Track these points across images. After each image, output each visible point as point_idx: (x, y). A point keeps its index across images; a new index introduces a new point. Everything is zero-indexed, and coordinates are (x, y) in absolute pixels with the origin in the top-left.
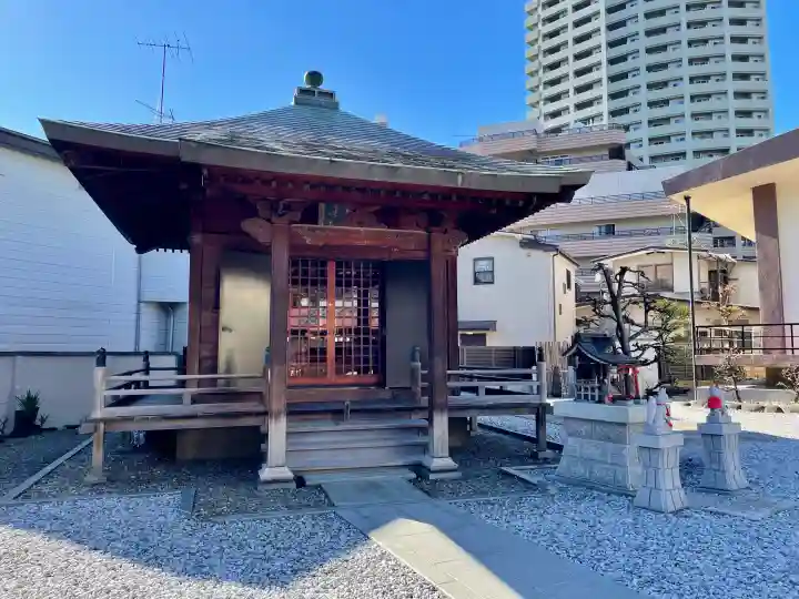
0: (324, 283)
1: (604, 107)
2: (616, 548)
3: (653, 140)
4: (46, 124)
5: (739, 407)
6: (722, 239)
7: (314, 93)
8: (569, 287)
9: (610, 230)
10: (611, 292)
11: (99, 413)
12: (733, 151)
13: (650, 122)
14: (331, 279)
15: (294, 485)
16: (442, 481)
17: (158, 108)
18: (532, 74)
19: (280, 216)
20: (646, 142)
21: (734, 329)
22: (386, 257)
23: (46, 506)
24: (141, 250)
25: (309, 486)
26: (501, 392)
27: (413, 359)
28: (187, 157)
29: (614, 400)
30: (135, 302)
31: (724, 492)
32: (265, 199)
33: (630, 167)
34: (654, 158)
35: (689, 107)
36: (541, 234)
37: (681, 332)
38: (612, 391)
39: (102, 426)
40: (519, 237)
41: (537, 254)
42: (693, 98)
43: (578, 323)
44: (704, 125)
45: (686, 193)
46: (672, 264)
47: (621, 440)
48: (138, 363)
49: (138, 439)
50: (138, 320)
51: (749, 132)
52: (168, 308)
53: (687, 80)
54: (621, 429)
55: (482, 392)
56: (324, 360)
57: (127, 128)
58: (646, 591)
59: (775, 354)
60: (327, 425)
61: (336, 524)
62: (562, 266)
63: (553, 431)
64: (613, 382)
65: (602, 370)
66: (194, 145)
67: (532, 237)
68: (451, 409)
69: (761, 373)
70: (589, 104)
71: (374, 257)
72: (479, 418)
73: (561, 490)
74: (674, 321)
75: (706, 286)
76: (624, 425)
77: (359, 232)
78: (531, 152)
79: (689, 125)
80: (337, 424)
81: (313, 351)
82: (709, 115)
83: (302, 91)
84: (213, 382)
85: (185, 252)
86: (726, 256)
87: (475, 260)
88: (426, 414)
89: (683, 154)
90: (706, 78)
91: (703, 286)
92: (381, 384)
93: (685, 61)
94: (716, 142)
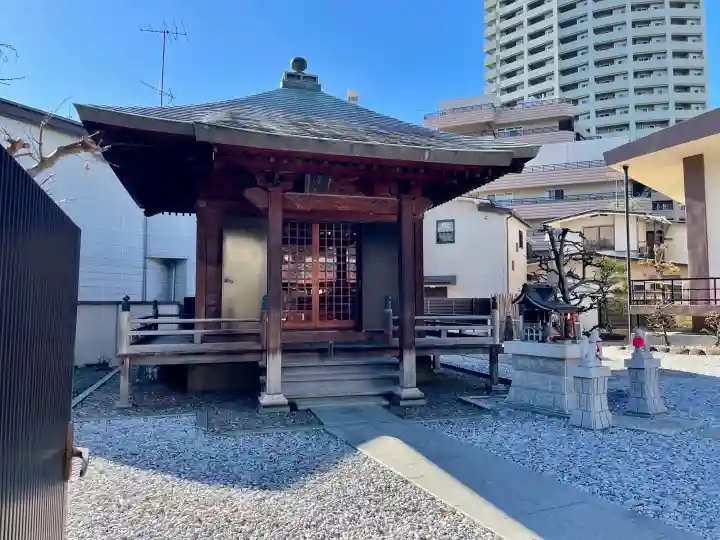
0: (309, 242)
1: (555, 83)
2: (553, 455)
3: (600, 113)
4: (80, 108)
5: (668, 350)
6: (661, 203)
7: (299, 78)
8: (521, 246)
9: (559, 195)
10: (554, 250)
11: (125, 349)
12: (672, 123)
13: (597, 96)
14: (316, 239)
15: (288, 409)
16: (410, 407)
17: (160, 88)
18: (490, 52)
19: (275, 186)
20: (593, 114)
21: (666, 283)
22: (362, 220)
23: (86, 424)
24: (148, 213)
25: (302, 410)
26: (460, 335)
27: (386, 307)
28: (201, 137)
29: (555, 340)
30: (142, 259)
31: (645, 415)
32: (262, 171)
33: (578, 137)
34: (600, 129)
35: (633, 83)
36: (497, 198)
37: (620, 285)
38: (554, 333)
39: (128, 360)
40: (477, 201)
41: (493, 217)
42: (636, 74)
43: (529, 277)
44: (645, 99)
45: (624, 163)
46: (613, 226)
47: (560, 373)
48: (149, 310)
49: (152, 373)
50: (145, 274)
51: (686, 106)
52: (170, 264)
53: (631, 58)
54: (560, 363)
55: (444, 334)
56: (310, 308)
57: (144, 110)
58: (574, 484)
59: (701, 305)
60: (314, 361)
61: (326, 438)
62: (515, 227)
63: (504, 369)
64: (555, 325)
65: (545, 315)
66: (207, 127)
67: (489, 202)
68: (419, 349)
69: (688, 321)
70: (542, 79)
71: (353, 220)
72: (442, 357)
73: (509, 413)
74: (612, 276)
75: (644, 245)
76: (563, 360)
77: (340, 199)
78: (488, 124)
79: (633, 99)
80: (323, 361)
81: (301, 300)
82: (650, 89)
83: (289, 75)
84: (218, 325)
85: (194, 215)
86: (662, 218)
87: (438, 222)
88: (397, 353)
89: (627, 125)
90: (648, 56)
91: (641, 245)
92: (358, 328)
93: (630, 41)
94: (658, 114)
